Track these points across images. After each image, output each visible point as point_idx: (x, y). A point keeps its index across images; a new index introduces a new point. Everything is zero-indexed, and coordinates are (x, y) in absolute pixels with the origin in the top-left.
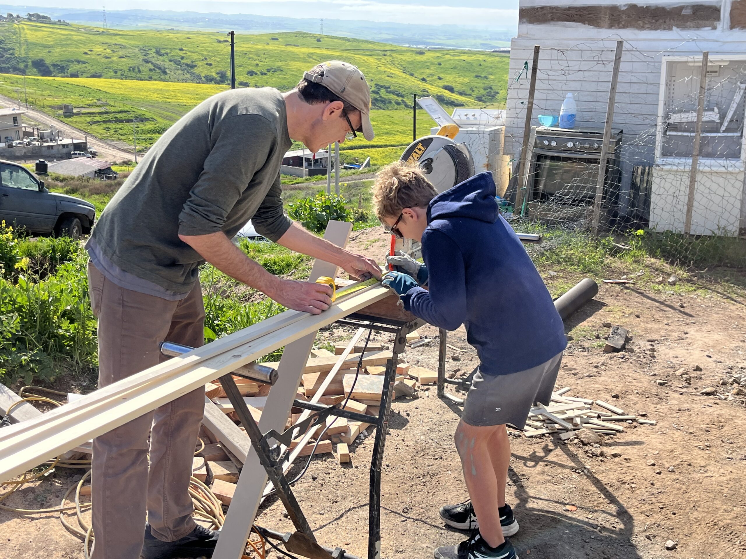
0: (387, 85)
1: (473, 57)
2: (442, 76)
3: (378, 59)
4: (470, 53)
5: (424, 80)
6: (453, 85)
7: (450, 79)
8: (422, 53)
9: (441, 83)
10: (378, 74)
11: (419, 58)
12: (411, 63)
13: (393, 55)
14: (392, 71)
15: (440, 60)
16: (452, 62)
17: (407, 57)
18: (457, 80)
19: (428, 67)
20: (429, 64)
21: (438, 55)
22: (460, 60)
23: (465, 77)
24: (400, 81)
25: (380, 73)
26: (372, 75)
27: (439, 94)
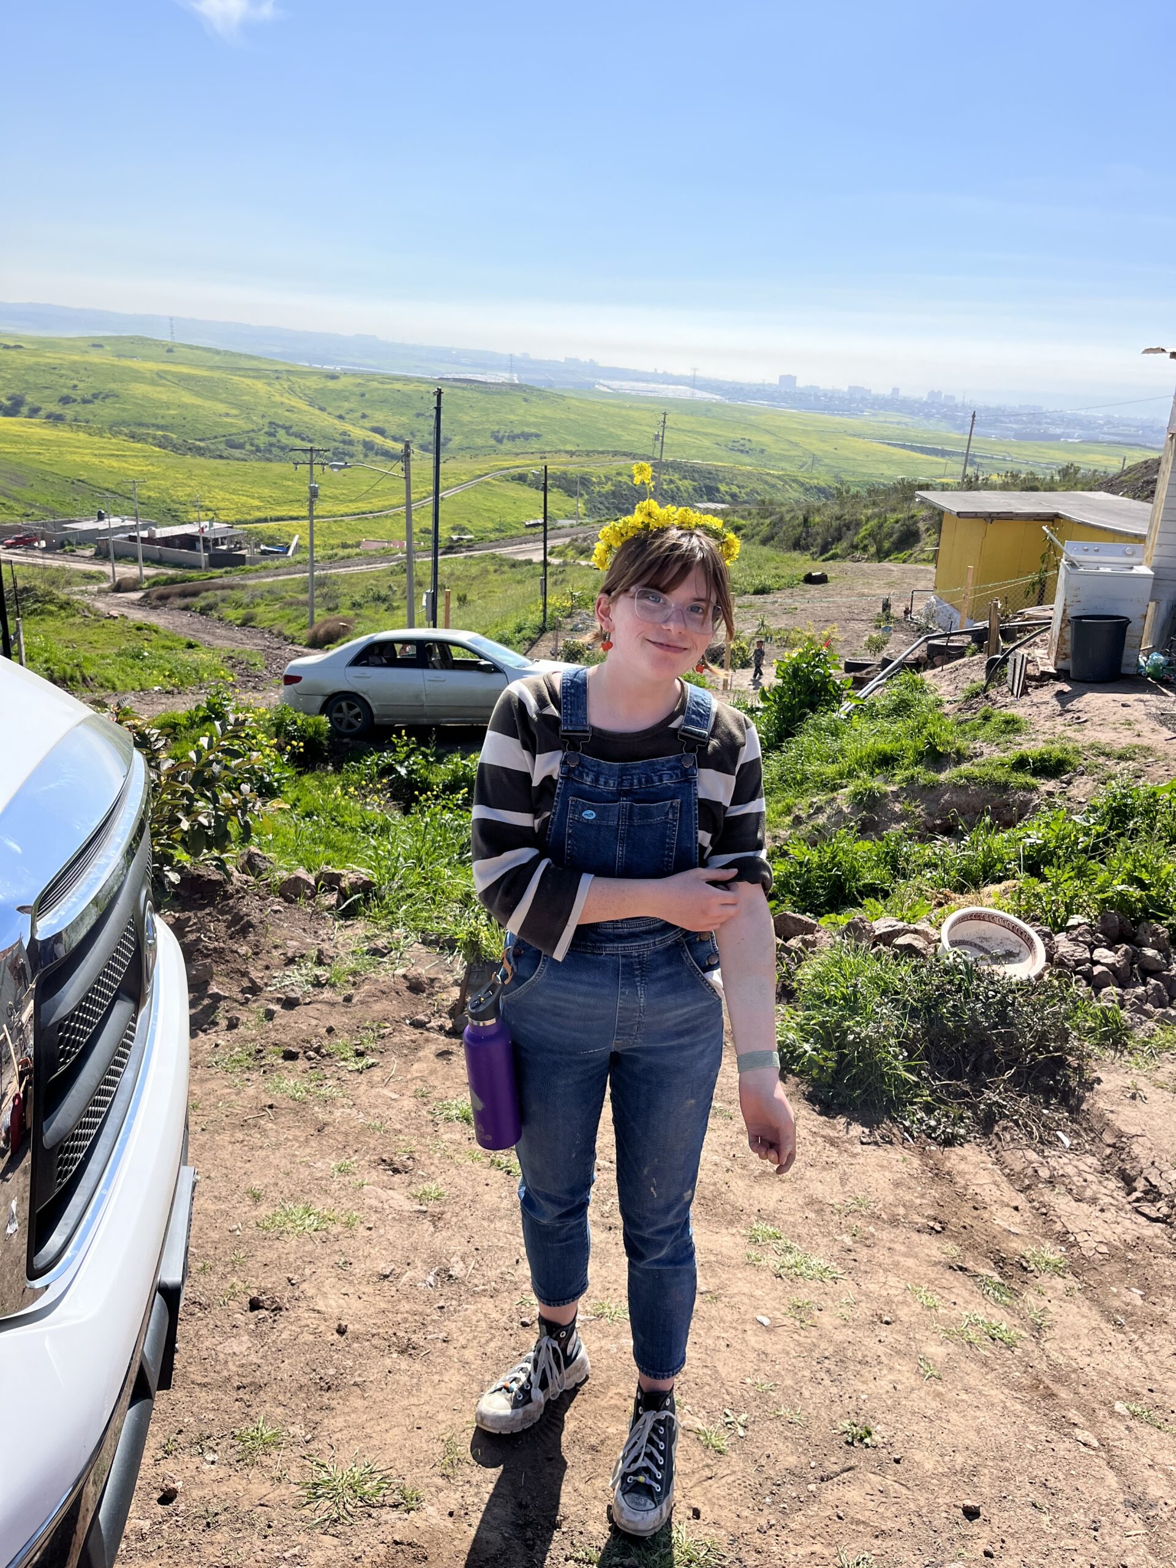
0: (287, 424)
1: (412, 387)
2: (368, 412)
3: (269, 384)
4: (407, 380)
5: (341, 417)
6: (386, 426)
7: (379, 417)
8: (333, 377)
9: (367, 423)
10: (274, 407)
11: (331, 384)
12: (322, 391)
13: (292, 378)
14: (293, 403)
15: (363, 389)
16: (381, 392)
17: (313, 383)
18: (391, 419)
19: (346, 399)
20: (347, 394)
21: (359, 381)
22: (393, 391)
23: (402, 414)
24: (306, 419)
25: (275, 405)
26: (263, 409)
27: (367, 439)
